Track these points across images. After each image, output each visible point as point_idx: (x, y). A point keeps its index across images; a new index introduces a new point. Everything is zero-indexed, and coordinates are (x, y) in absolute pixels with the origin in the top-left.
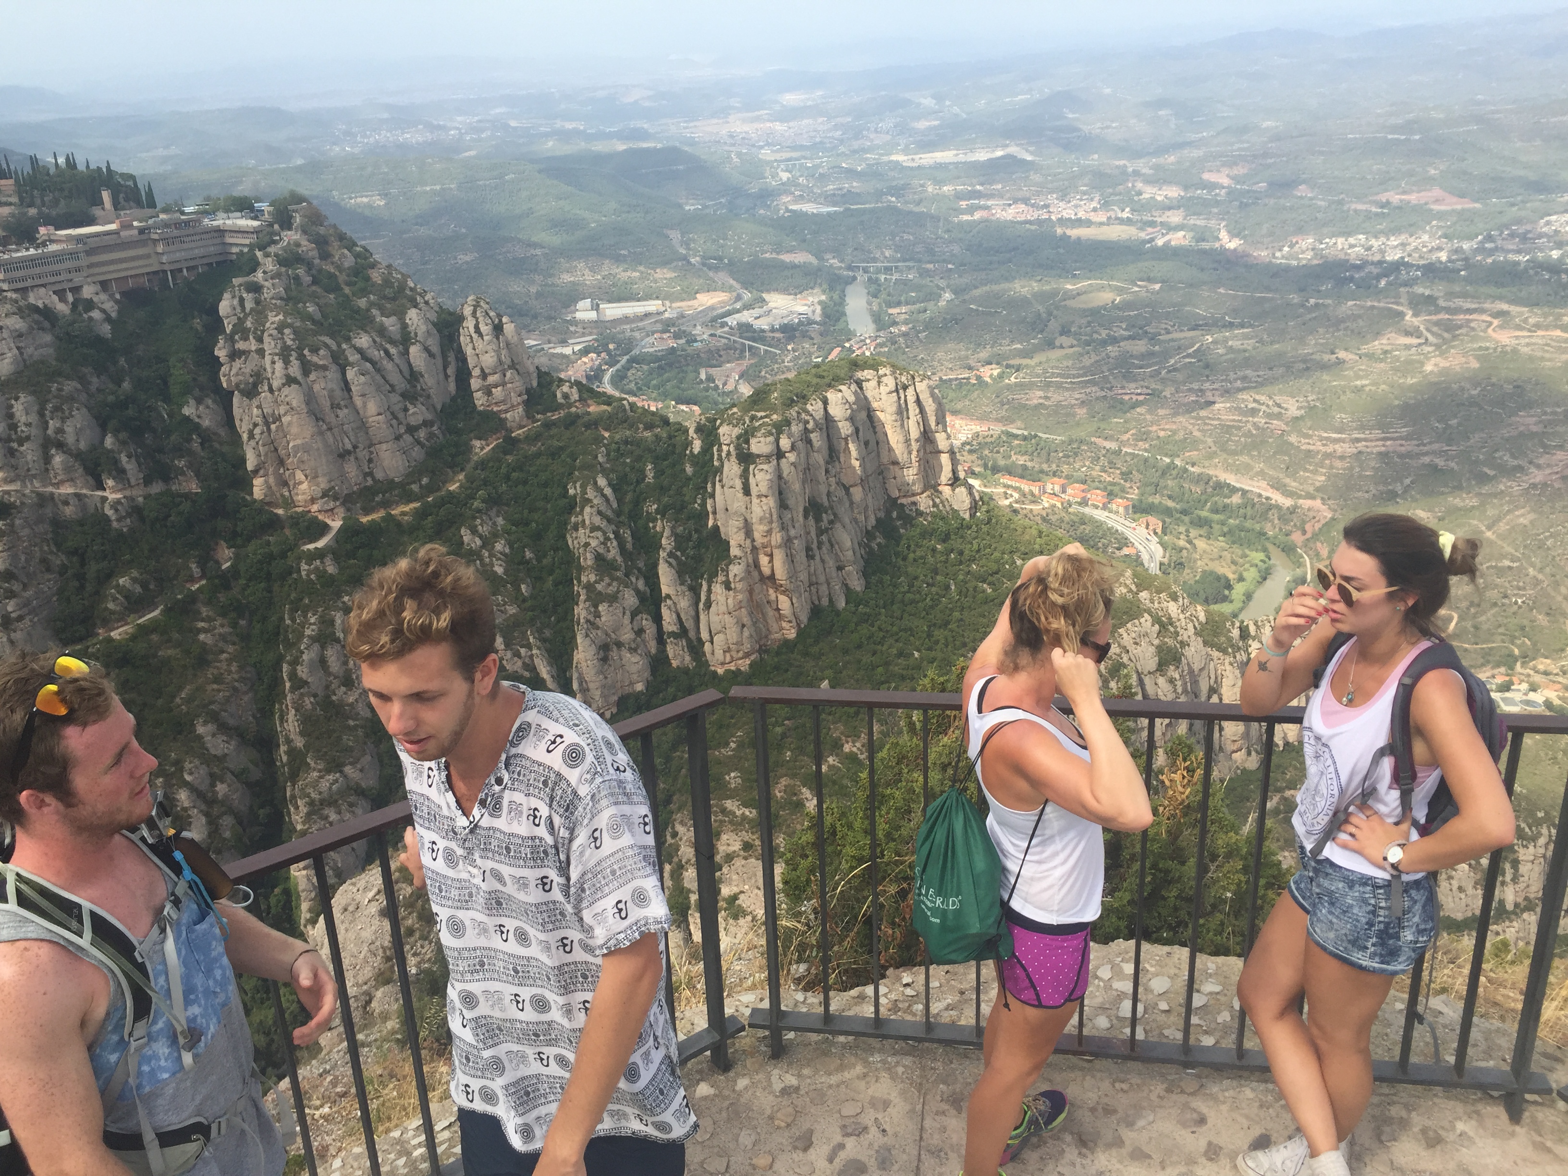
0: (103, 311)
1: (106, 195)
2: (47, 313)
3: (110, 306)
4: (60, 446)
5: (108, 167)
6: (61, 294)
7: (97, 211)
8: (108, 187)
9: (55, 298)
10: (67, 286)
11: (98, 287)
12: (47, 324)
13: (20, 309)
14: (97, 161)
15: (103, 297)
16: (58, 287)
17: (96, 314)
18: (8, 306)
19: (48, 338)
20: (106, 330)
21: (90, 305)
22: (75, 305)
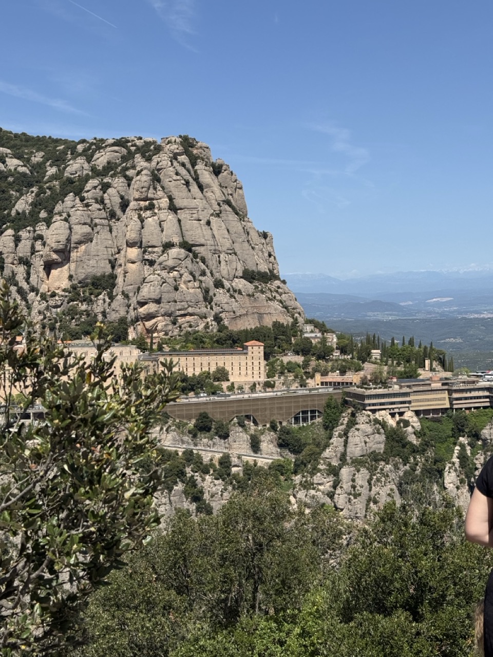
0: (413, 427)
1: (427, 362)
2: (383, 425)
3: (417, 425)
4: (376, 502)
5: (431, 347)
6: (393, 415)
7: (420, 371)
8: (430, 358)
9: (389, 417)
10: (396, 410)
11: (413, 414)
12: (382, 431)
13: (370, 421)
14: (426, 343)
15: (415, 419)
16: (392, 411)
17: (410, 429)
18: (365, 418)
19: (382, 438)
20: (413, 439)
21: (407, 423)
22: (398, 423)
